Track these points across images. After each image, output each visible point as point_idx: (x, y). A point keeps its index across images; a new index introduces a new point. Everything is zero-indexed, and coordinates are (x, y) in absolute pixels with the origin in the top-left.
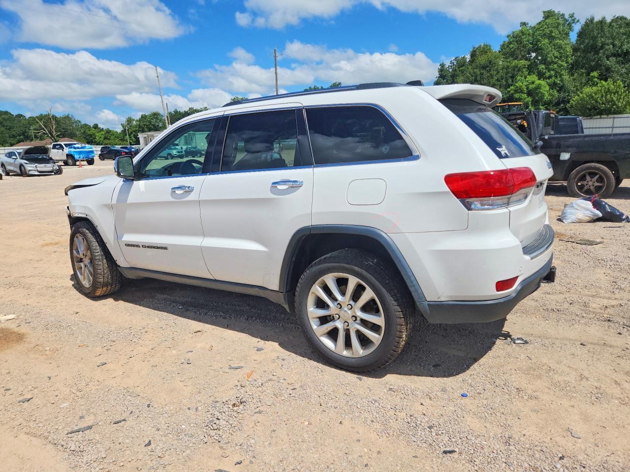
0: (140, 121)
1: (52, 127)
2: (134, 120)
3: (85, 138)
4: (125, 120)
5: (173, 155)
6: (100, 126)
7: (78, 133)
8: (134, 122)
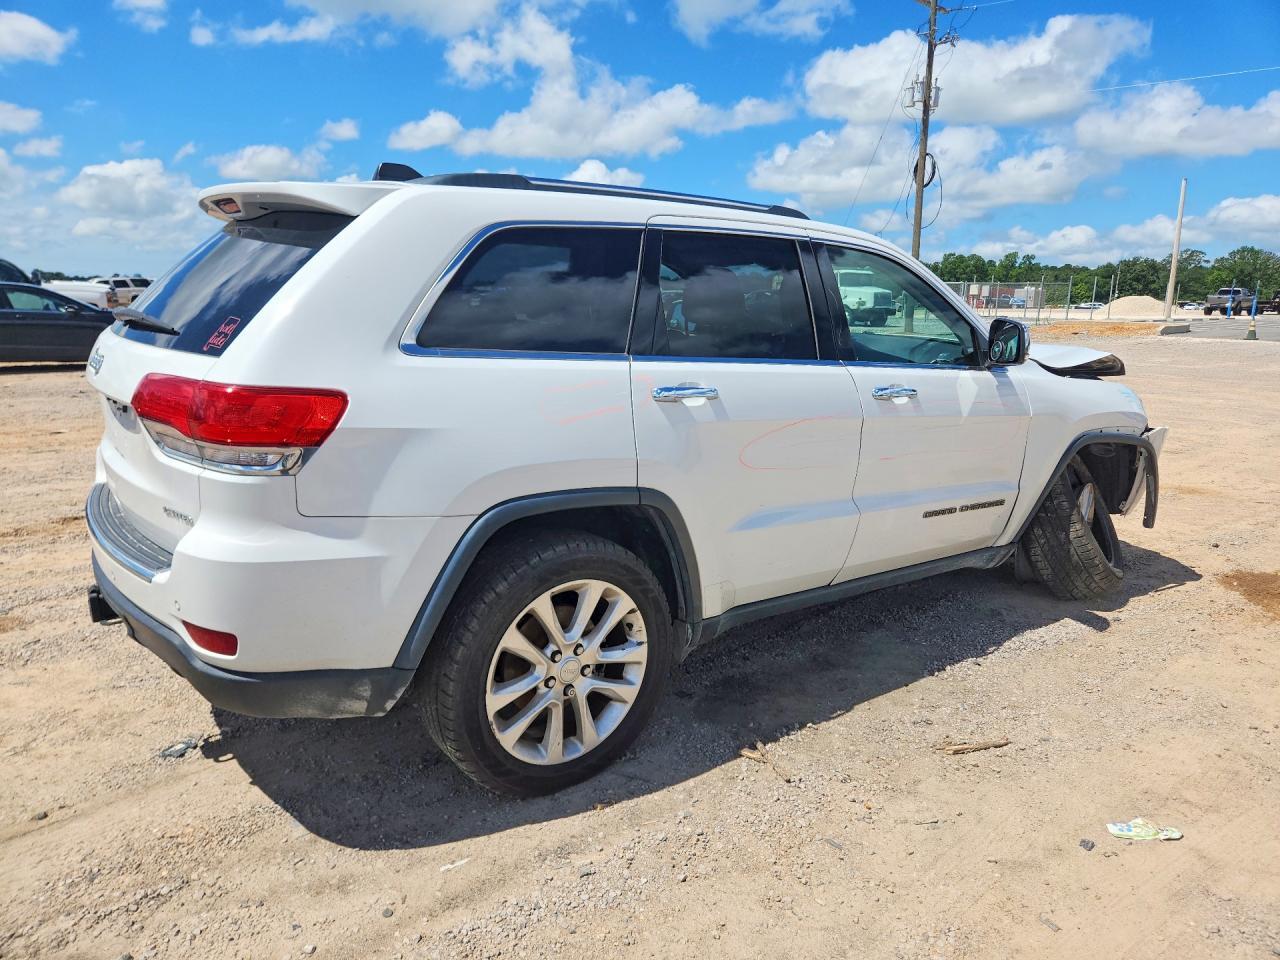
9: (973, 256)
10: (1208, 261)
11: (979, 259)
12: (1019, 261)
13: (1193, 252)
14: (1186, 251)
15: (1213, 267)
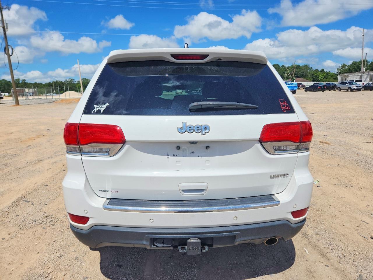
0: (350, 66)
1: (293, 72)
2: (346, 66)
3: (312, 78)
4: (340, 65)
5: (352, 88)
6: (325, 70)
7: (309, 75)
8: (347, 67)
9: (3, 80)
10: (76, 82)
11: (6, 81)
12: (21, 81)
13: (72, 79)
14: (70, 79)
15: (77, 83)
